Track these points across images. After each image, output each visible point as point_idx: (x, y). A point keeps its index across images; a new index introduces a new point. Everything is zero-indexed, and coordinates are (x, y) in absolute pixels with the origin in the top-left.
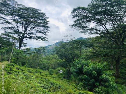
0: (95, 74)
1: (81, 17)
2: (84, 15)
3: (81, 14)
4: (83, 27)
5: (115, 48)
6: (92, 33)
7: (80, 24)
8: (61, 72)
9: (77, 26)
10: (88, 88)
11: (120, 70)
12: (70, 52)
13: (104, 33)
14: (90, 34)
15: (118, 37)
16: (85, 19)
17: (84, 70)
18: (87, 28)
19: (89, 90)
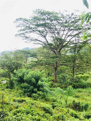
0: (34, 81)
1: (24, 27)
2: (26, 25)
3: (23, 25)
4: (27, 38)
5: (53, 58)
6: (36, 44)
7: (24, 34)
8: (5, 82)
9: (20, 36)
10: (28, 95)
11: (57, 76)
12: (13, 61)
13: (45, 44)
14: (34, 44)
15: (56, 48)
16: (29, 30)
17: (25, 78)
18: (31, 39)
19: (28, 96)
